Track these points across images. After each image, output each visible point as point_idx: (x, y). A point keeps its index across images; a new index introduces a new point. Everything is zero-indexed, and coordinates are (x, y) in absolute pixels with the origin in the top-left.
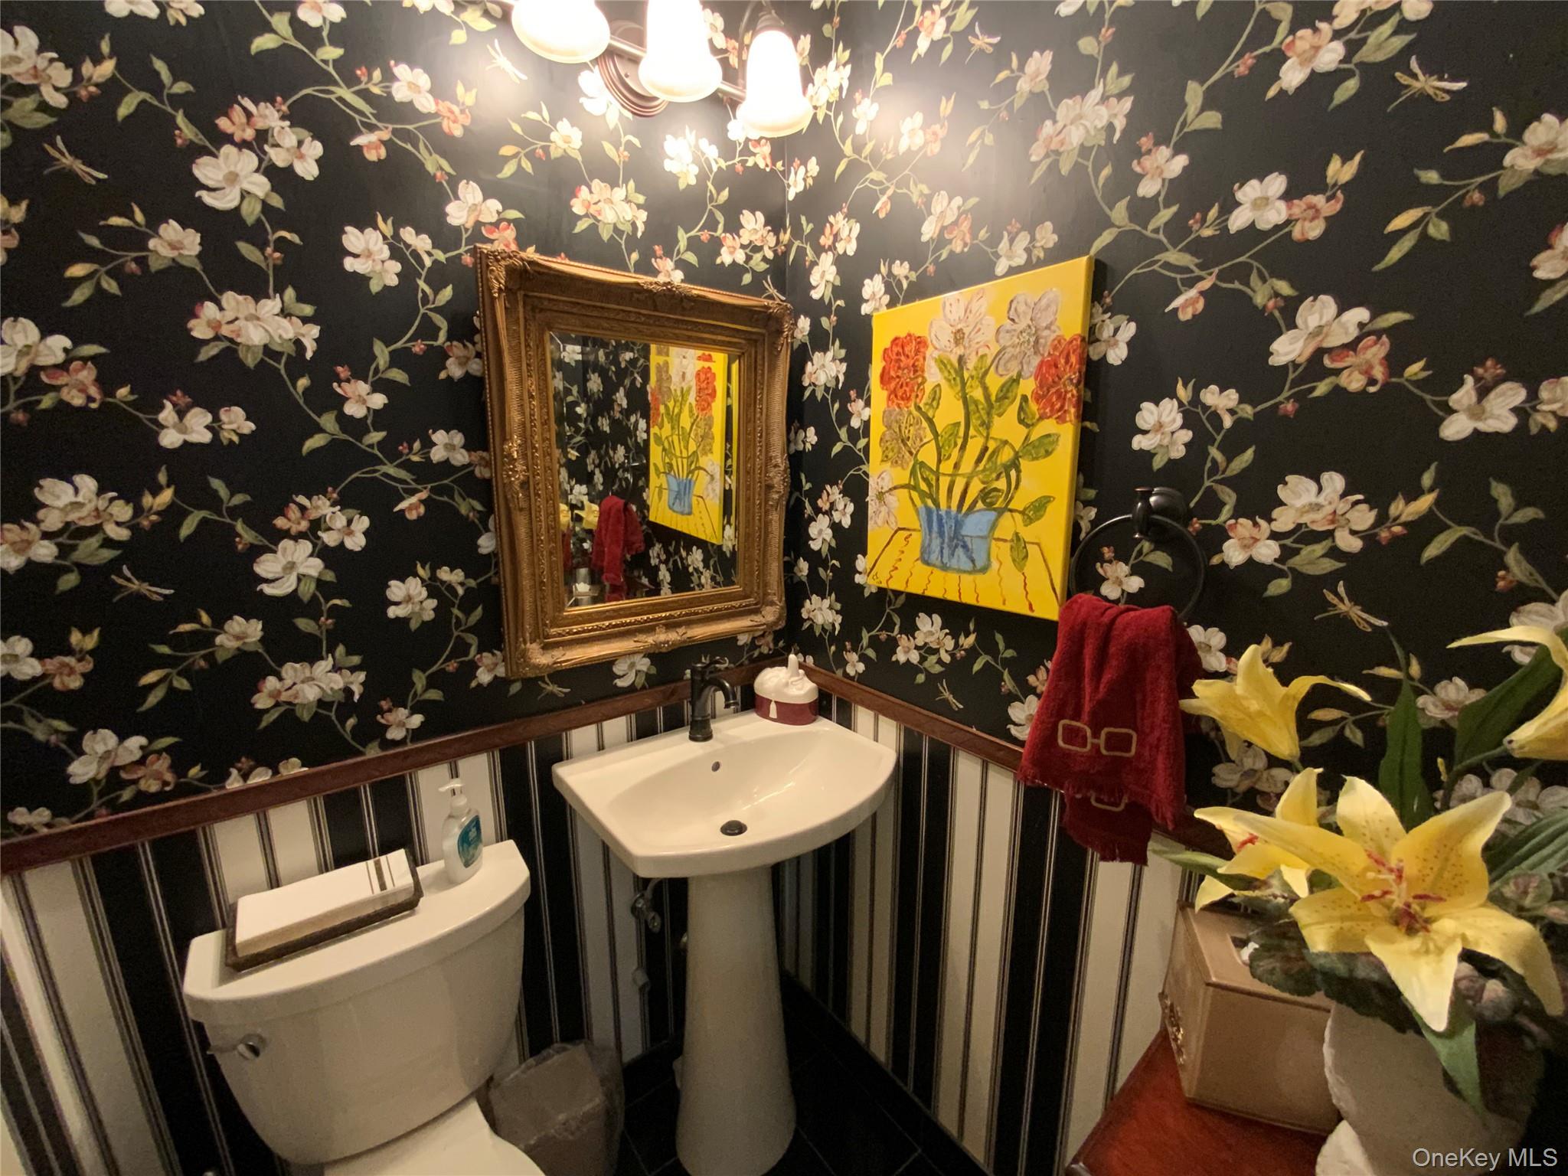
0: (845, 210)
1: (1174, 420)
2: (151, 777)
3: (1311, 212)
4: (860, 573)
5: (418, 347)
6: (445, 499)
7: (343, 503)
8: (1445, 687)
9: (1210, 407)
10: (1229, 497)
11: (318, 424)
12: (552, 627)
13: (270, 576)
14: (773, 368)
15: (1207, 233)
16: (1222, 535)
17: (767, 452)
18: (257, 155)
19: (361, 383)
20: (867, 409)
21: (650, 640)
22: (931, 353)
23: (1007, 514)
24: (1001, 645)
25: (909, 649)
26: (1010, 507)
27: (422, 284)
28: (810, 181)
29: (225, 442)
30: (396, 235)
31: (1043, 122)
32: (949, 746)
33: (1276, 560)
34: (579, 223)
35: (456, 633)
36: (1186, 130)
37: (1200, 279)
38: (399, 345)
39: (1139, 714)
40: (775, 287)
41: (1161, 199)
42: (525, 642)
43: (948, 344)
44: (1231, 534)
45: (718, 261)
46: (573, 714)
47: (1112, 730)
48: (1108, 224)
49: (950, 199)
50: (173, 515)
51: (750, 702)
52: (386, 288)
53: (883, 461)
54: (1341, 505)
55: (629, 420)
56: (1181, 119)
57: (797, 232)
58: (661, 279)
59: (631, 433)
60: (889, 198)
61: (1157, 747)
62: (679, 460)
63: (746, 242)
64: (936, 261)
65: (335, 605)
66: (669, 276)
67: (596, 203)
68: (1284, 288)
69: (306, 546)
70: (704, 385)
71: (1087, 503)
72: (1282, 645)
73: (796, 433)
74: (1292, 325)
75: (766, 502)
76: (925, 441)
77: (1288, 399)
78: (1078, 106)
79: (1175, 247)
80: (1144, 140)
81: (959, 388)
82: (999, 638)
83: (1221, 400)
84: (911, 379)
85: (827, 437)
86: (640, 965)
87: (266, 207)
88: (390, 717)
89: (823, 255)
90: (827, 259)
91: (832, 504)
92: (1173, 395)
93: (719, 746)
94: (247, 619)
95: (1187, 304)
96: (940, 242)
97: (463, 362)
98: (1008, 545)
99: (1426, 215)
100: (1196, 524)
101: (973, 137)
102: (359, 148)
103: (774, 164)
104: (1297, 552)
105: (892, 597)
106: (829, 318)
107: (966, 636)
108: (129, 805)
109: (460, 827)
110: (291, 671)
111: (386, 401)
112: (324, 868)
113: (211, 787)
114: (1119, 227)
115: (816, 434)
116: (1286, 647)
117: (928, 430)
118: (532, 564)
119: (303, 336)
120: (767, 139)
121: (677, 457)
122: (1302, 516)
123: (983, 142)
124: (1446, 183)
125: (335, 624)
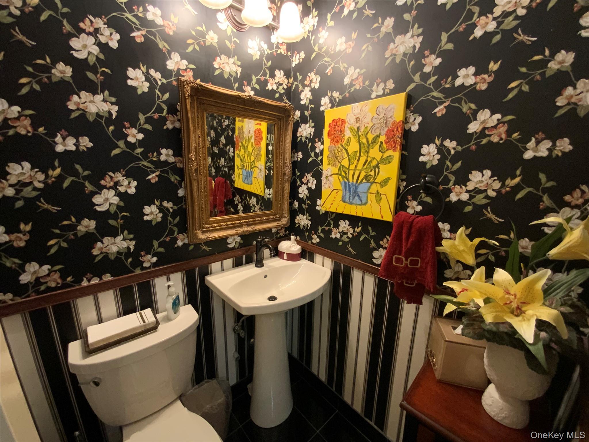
0: (315, 71)
1: (434, 151)
2: (52, 281)
3: (483, 80)
4: (318, 206)
5: (156, 116)
6: (166, 175)
7: (127, 175)
8: (522, 241)
9: (447, 147)
10: (452, 178)
11: (117, 144)
12: (206, 224)
13: (98, 203)
14: (286, 129)
15: (447, 86)
16: (450, 191)
17: (284, 161)
18: (95, 38)
19: (134, 129)
20: (322, 145)
21: (241, 230)
22: (347, 125)
23: (374, 184)
24: (371, 231)
25: (336, 233)
26: (375, 181)
27: (157, 91)
28: (301, 60)
29: (81, 150)
30: (148, 72)
31: (390, 44)
32: (351, 267)
33: (467, 200)
34: (216, 71)
35: (169, 227)
36: (441, 49)
37: (445, 102)
38: (148, 115)
39: (422, 252)
40: (287, 99)
41: (432, 73)
42: (196, 230)
43: (354, 122)
44: (453, 191)
45: (267, 88)
46: (212, 258)
47: (412, 258)
48: (413, 81)
49: (355, 70)
50: (60, 178)
51: (277, 253)
52: (144, 92)
53: (328, 165)
54: (490, 181)
55: (226, 148)
56: (439, 46)
57: (296, 79)
58: (246, 94)
59: (227, 153)
60: (332, 68)
61: (428, 263)
62: (247, 164)
63: (277, 82)
64: (349, 92)
65: (124, 215)
66: (249, 93)
67: (223, 64)
68: (473, 106)
69: (112, 192)
70: (258, 135)
71: (403, 180)
72: (469, 228)
73: (294, 154)
74: (475, 119)
75: (283, 180)
76: (344, 157)
77: (473, 145)
78: (403, 38)
79: (436, 90)
80: (426, 52)
81: (357, 138)
82: (370, 228)
83: (451, 144)
84: (339, 135)
85: (306, 155)
86: (236, 351)
87: (97, 58)
88: (144, 258)
89: (306, 88)
90: (307, 90)
91: (308, 181)
92: (434, 142)
93: (267, 269)
94: (90, 220)
95: (440, 111)
96: (351, 85)
97: (173, 122)
98: (374, 195)
99: (521, 83)
100: (441, 188)
101: (364, 47)
102: (134, 37)
103: (287, 53)
104: (475, 197)
105: (330, 214)
106: (308, 111)
107: (358, 228)
108: (43, 292)
109: (172, 299)
110: (106, 240)
111: (143, 137)
112: (119, 316)
113: (75, 284)
114: (417, 83)
115: (302, 154)
116: (470, 229)
117: (345, 154)
118: (198, 201)
119: (112, 110)
120: (285, 43)
121: (246, 163)
122: (477, 184)
123: (368, 49)
124: (528, 72)
125: (124, 222)
